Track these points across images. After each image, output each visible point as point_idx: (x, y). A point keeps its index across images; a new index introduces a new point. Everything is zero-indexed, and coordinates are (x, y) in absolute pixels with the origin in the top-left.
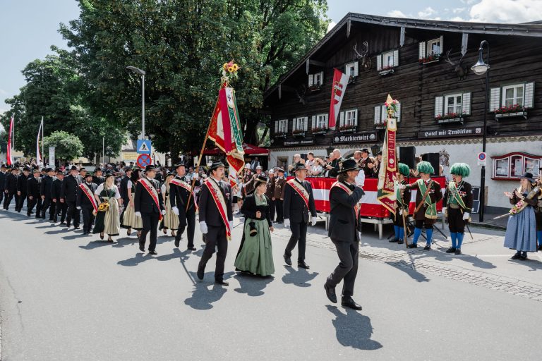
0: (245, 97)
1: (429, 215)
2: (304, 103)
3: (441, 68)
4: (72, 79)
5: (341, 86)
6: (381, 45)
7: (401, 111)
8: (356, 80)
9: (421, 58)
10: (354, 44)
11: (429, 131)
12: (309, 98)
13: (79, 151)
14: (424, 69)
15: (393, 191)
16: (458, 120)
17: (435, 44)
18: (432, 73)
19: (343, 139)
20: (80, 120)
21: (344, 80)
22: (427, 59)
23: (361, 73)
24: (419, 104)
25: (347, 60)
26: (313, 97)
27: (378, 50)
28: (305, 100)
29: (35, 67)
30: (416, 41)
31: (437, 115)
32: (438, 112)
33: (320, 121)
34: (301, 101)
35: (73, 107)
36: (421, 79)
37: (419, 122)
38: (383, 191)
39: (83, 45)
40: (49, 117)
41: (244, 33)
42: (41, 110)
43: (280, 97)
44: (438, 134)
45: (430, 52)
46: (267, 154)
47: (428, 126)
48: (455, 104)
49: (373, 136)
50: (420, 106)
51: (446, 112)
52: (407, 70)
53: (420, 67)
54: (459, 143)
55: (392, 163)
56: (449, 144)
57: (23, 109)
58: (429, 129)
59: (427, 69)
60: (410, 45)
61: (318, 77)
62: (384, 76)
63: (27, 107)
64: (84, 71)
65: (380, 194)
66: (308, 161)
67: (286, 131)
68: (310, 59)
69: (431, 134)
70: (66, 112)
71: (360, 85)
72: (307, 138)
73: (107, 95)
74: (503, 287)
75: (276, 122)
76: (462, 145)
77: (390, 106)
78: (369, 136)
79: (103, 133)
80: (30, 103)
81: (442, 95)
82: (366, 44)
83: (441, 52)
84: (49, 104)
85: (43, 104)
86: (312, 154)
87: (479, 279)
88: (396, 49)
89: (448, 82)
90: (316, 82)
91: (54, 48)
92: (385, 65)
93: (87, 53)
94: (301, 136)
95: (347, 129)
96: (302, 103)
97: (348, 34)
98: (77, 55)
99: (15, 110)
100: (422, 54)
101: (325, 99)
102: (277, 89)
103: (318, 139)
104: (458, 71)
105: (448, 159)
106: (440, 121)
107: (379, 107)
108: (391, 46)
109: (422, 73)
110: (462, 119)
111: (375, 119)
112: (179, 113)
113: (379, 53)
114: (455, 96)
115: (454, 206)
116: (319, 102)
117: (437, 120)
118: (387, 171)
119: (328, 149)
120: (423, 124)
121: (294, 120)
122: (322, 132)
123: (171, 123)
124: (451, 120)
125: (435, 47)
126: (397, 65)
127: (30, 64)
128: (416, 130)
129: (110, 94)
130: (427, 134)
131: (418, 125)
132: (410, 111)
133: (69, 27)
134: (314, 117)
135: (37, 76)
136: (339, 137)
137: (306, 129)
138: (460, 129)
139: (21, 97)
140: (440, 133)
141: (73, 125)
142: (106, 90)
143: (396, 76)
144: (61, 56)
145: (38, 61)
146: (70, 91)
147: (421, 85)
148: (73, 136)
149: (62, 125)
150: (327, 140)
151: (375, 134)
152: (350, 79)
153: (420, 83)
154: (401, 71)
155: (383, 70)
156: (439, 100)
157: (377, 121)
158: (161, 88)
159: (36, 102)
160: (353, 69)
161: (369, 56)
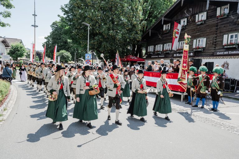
0: (133, 36)
1: (202, 91)
2: (161, 38)
3: (228, 20)
4: (65, 28)
5: (178, 30)
6: (198, 10)
7: (206, 42)
8: (185, 27)
9: (217, 16)
10: (185, 10)
11: (219, 52)
12: (164, 36)
13: (70, 58)
14: (219, 21)
15: (185, 79)
16: (235, 46)
17: (226, 8)
18: (223, 23)
19: (178, 55)
20: (71, 46)
21: (180, 27)
22: (221, 16)
23: (188, 23)
24: (215, 38)
25: (182, 17)
26: (165, 35)
27: (197, 12)
28: (161, 37)
29: (55, 24)
30: (216, 7)
31: (224, 44)
32: (225, 42)
33: (167, 47)
34: (160, 37)
35: (69, 40)
36: (217, 26)
37: (215, 47)
38: (180, 79)
39: (69, 14)
40: (60, 44)
41: (134, 7)
42: (57, 41)
43: (150, 35)
44: (224, 53)
45: (222, 12)
46: (144, 61)
47: (219, 49)
48: (234, 39)
49: (192, 54)
50: (216, 39)
51: (229, 42)
52: (211, 21)
53: (217, 20)
54: (234, 58)
55: (184, 66)
56: (229, 58)
57: (50, 41)
58: (220, 51)
59: (221, 21)
60: (212, 9)
61: (168, 26)
62: (199, 25)
63: (52, 40)
64: (70, 25)
65: (179, 80)
66: (155, 65)
67: (153, 51)
68: (164, 17)
69: (220, 53)
70: (66, 42)
71: (187, 30)
72: (162, 54)
73: (77, 35)
74: (229, 128)
75: (149, 47)
76: (236, 59)
77: (186, 39)
78: (190, 54)
79: (80, 51)
80: (53, 39)
81: (227, 34)
82: (191, 9)
83: (228, 12)
84: (60, 39)
85: (57, 39)
86: (157, 62)
87: (218, 124)
88: (205, 12)
89: (231, 27)
90: (167, 28)
91: (59, 16)
92: (200, 19)
93: (71, 17)
94: (159, 54)
95: (180, 50)
96: (160, 38)
97: (182, 5)
98: (67, 18)
99: (48, 41)
100: (218, 14)
101: (171, 36)
102: (149, 32)
103: (167, 55)
104: (236, 22)
105: (228, 66)
106: (225, 47)
107: (196, 40)
108: (203, 10)
109: (218, 23)
110: (237, 46)
111: (193, 46)
112: (104, 43)
113: (197, 14)
114: (234, 34)
115: (214, 88)
116: (168, 38)
117: (224, 46)
118: (183, 70)
119: (170, 60)
120: (217, 48)
121: (156, 46)
122: (168, 52)
123: (101, 47)
124: (231, 46)
125: (226, 9)
126: (206, 19)
127: (53, 23)
128: (213, 51)
129: (78, 35)
130: (218, 53)
131: (214, 49)
132: (211, 42)
133: (64, 7)
134: (165, 45)
135: (56, 27)
136: (176, 54)
137: (161, 50)
138: (235, 51)
139: (50, 36)
140: (225, 53)
141: (69, 48)
142: (76, 33)
143: (205, 25)
144: (62, 19)
145: (56, 21)
146: (64, 33)
147: (217, 29)
148: (68, 52)
149: (64, 47)
150: (171, 56)
151: (192, 53)
152: (182, 27)
153: (216, 28)
154: (207, 22)
155: (198, 22)
156: (225, 36)
157: (194, 47)
158: (98, 32)
159: (55, 38)
160: (184, 22)
161: (192, 15)
